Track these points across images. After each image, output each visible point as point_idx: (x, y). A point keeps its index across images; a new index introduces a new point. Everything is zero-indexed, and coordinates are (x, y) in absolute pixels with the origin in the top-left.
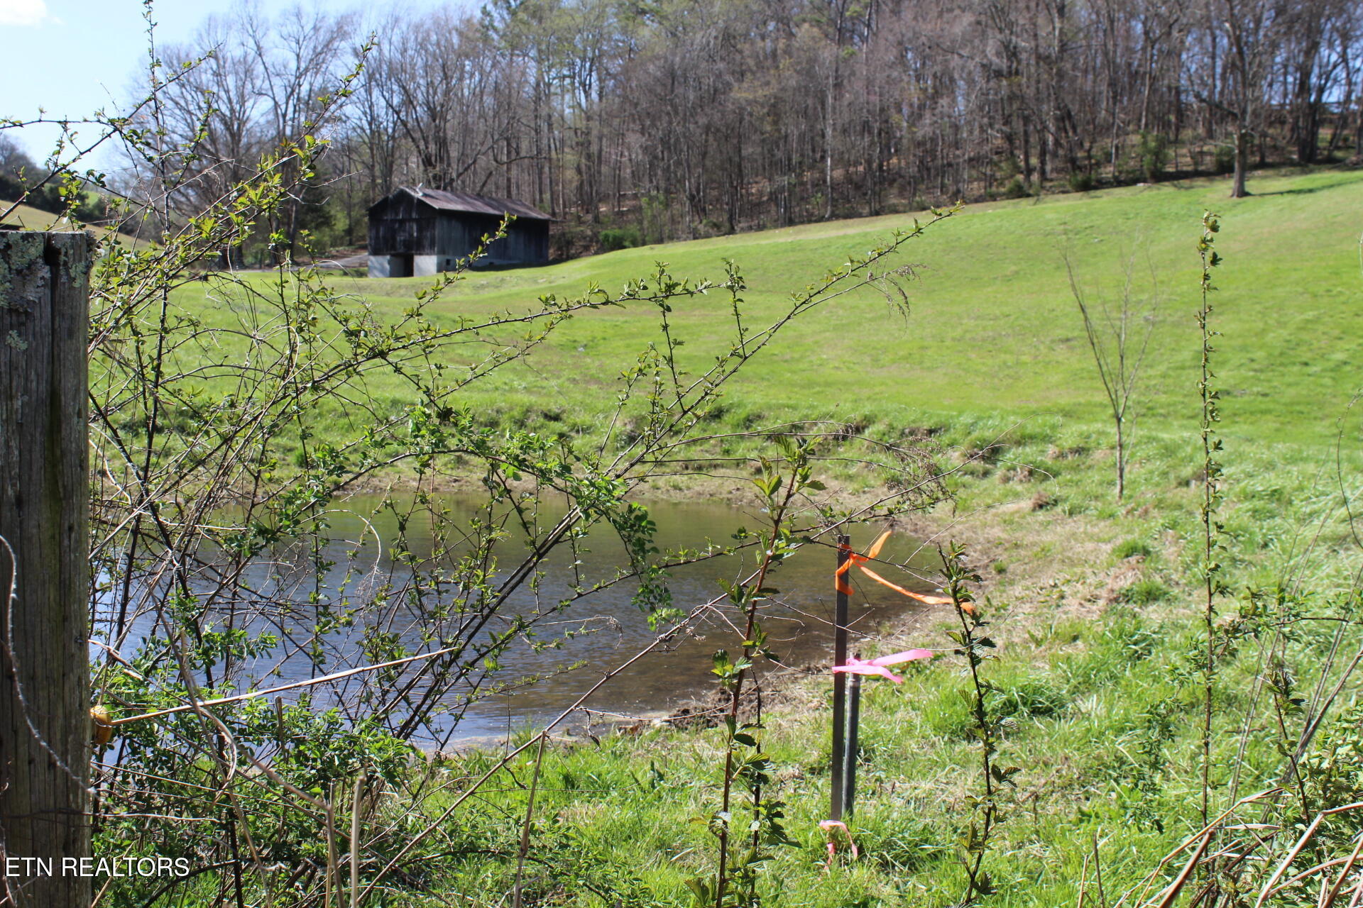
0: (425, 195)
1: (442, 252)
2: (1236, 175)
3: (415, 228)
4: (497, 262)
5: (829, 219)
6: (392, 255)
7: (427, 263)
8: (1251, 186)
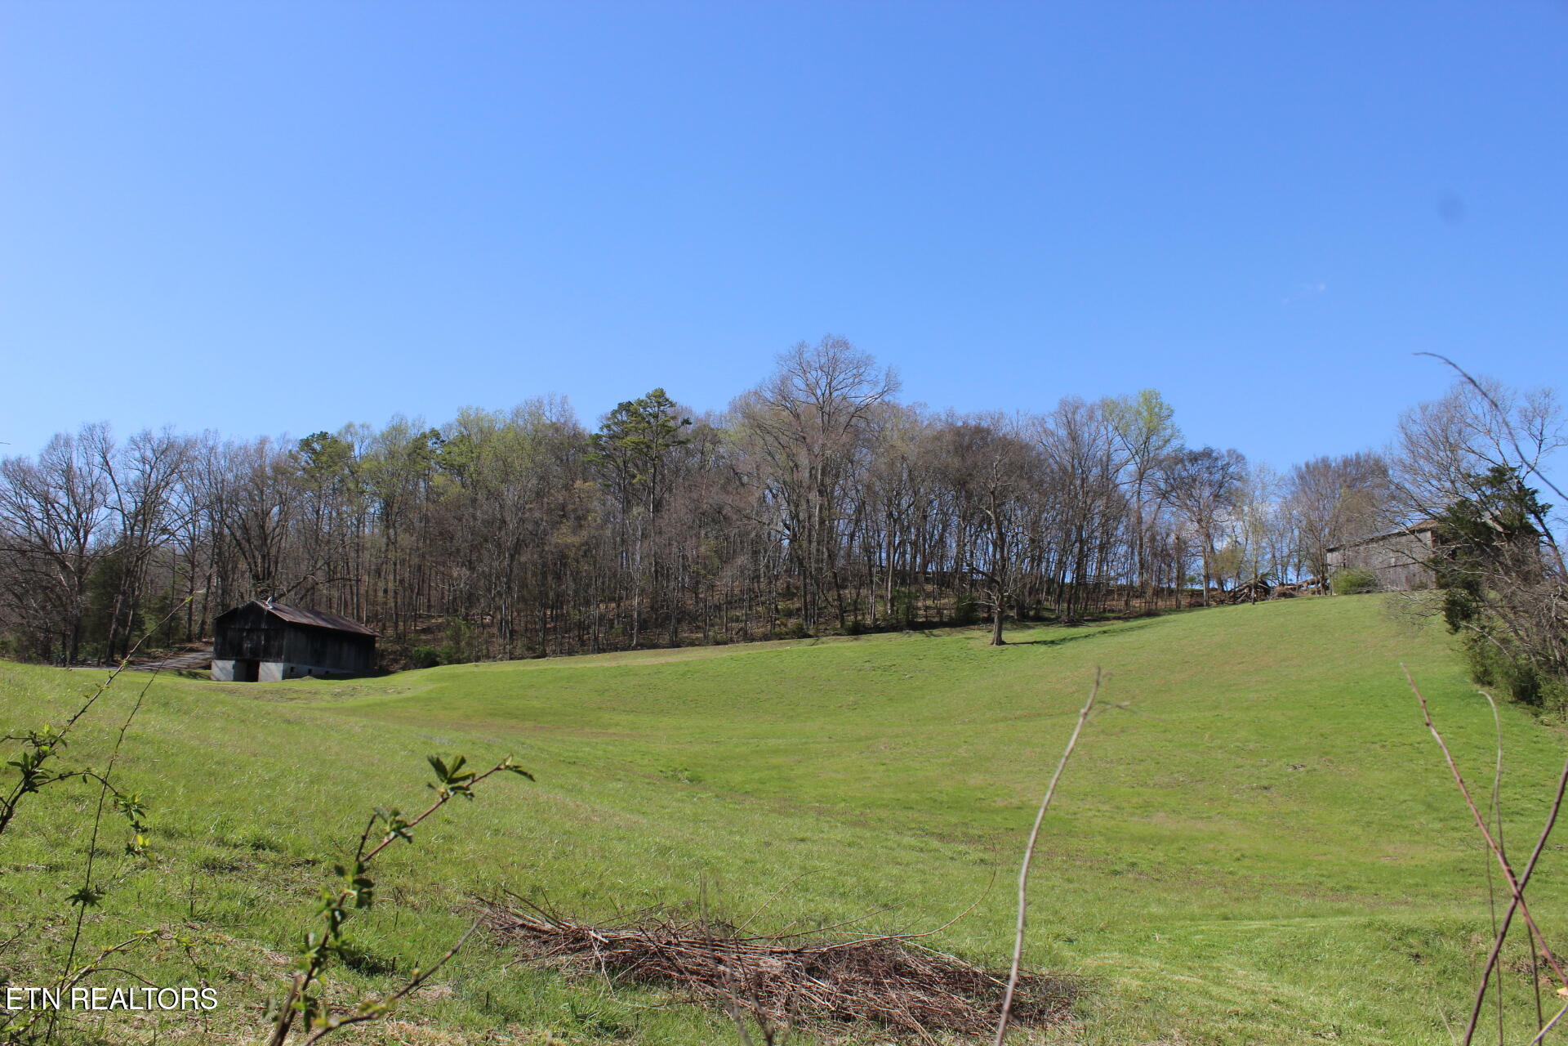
0: (274, 608)
1: (287, 660)
2: (995, 627)
3: (263, 638)
4: (331, 670)
5: (634, 649)
6: (237, 661)
7: (271, 670)
8: (1007, 636)
